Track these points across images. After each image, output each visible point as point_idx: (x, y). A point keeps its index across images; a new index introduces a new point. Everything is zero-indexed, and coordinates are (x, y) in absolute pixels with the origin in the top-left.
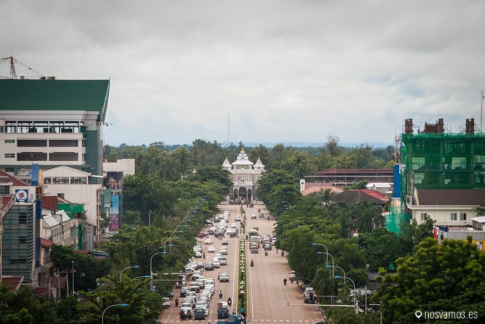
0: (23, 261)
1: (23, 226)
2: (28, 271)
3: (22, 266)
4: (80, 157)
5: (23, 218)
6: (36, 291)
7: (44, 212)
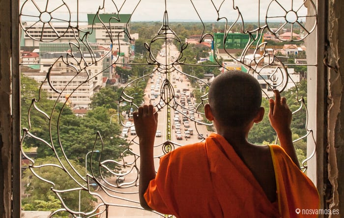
0: (108, 72)
1: (108, 62)
2: (109, 75)
3: (108, 73)
4: (123, 36)
5: (108, 60)
6: (111, 80)
7: (113, 56)
